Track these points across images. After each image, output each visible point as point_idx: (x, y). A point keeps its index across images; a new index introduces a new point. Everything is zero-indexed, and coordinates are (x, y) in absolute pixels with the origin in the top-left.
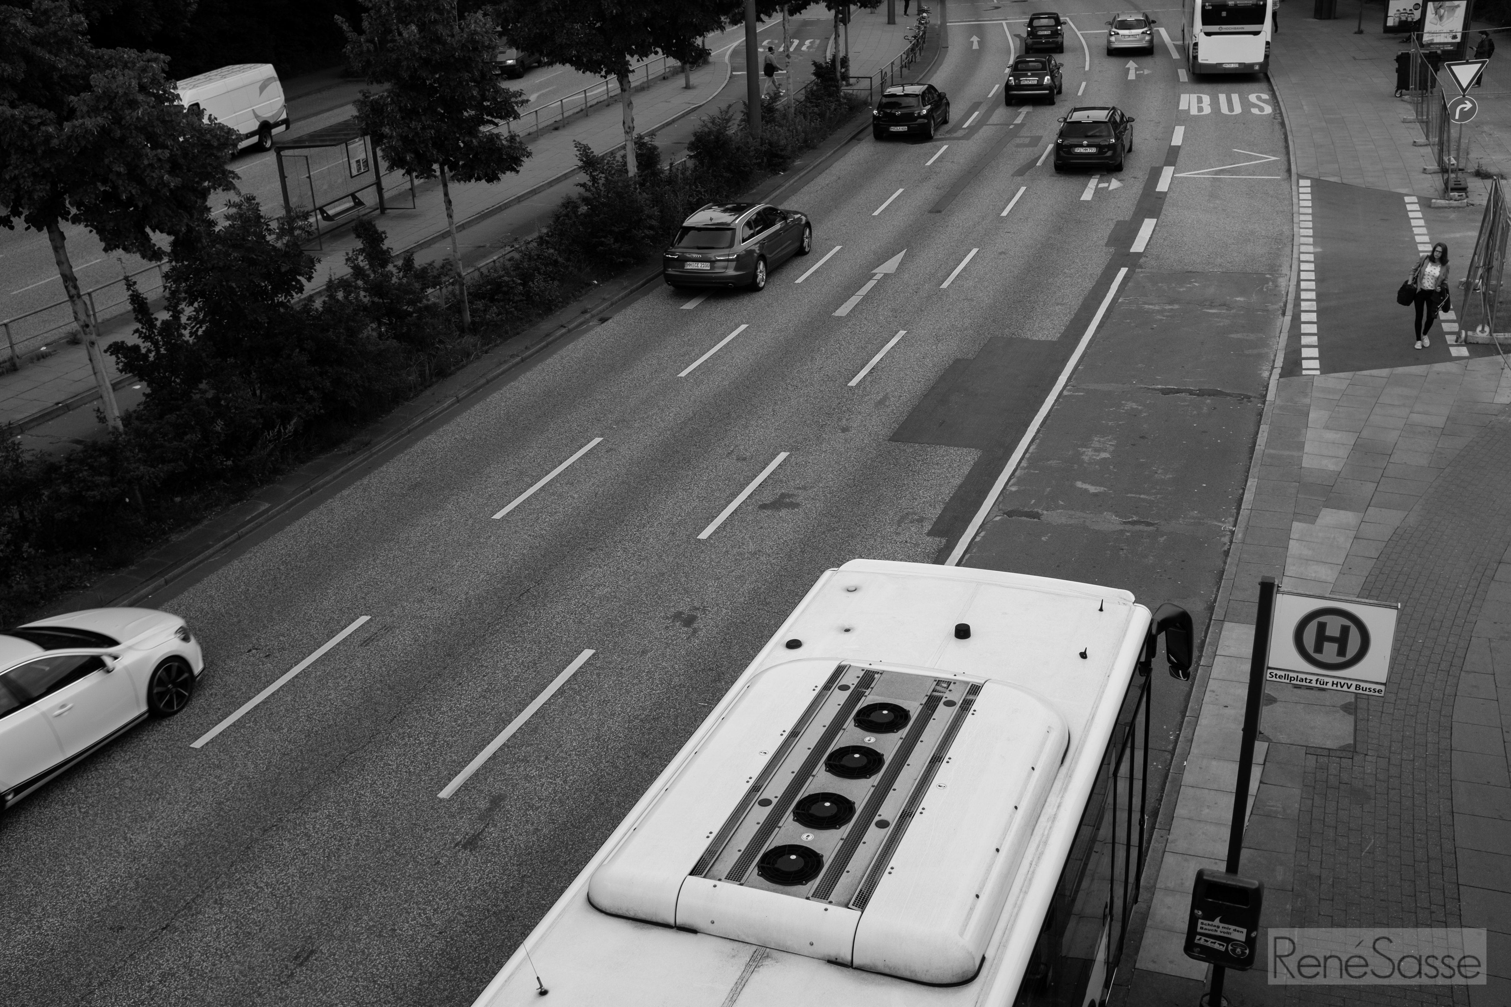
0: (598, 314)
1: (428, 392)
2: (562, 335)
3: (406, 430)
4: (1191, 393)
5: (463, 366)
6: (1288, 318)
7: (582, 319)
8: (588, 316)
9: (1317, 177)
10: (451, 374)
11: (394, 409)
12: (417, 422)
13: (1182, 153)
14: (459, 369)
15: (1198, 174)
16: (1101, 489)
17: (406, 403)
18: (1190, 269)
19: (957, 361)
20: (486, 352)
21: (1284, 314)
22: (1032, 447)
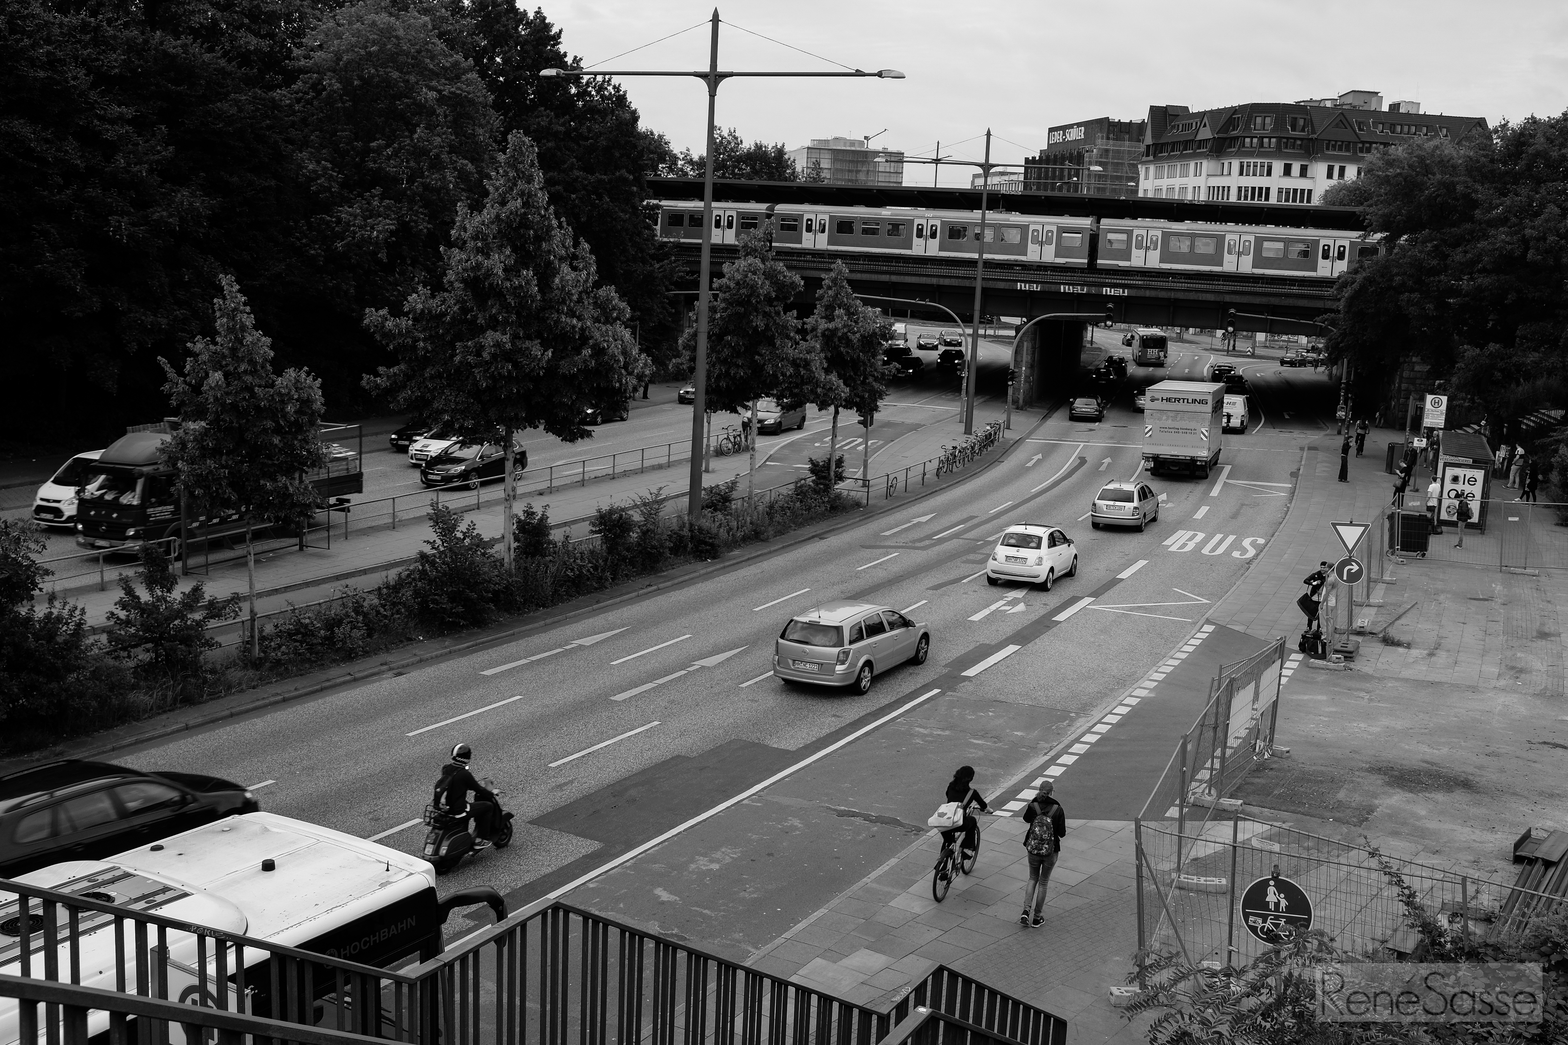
0: (398, 668)
1: (164, 716)
2: (344, 683)
3: (109, 747)
4: (867, 818)
5: (219, 698)
6: (1047, 758)
7: (376, 670)
8: (385, 667)
9: (1224, 624)
10: (200, 703)
11: (116, 726)
12: (129, 740)
13: (1121, 584)
14: (211, 699)
15: (1113, 608)
16: (673, 898)
17: (134, 723)
18: (1002, 698)
19: (678, 756)
20: (254, 688)
21: (1045, 754)
22: (656, 848)
